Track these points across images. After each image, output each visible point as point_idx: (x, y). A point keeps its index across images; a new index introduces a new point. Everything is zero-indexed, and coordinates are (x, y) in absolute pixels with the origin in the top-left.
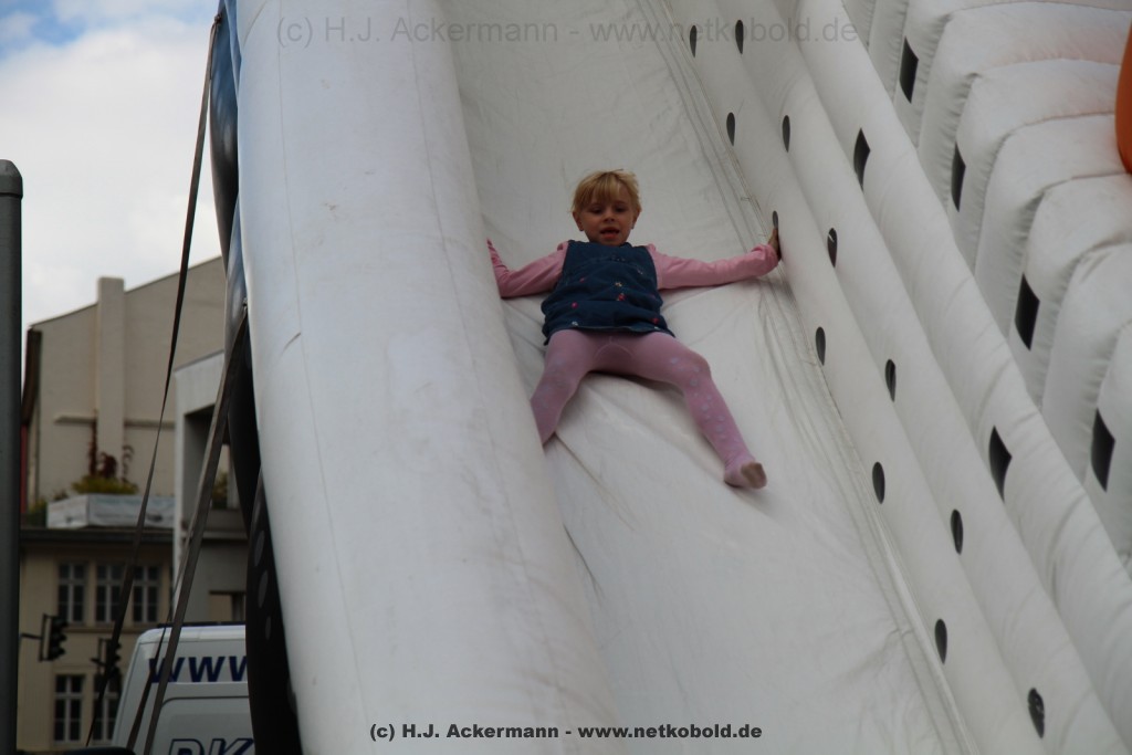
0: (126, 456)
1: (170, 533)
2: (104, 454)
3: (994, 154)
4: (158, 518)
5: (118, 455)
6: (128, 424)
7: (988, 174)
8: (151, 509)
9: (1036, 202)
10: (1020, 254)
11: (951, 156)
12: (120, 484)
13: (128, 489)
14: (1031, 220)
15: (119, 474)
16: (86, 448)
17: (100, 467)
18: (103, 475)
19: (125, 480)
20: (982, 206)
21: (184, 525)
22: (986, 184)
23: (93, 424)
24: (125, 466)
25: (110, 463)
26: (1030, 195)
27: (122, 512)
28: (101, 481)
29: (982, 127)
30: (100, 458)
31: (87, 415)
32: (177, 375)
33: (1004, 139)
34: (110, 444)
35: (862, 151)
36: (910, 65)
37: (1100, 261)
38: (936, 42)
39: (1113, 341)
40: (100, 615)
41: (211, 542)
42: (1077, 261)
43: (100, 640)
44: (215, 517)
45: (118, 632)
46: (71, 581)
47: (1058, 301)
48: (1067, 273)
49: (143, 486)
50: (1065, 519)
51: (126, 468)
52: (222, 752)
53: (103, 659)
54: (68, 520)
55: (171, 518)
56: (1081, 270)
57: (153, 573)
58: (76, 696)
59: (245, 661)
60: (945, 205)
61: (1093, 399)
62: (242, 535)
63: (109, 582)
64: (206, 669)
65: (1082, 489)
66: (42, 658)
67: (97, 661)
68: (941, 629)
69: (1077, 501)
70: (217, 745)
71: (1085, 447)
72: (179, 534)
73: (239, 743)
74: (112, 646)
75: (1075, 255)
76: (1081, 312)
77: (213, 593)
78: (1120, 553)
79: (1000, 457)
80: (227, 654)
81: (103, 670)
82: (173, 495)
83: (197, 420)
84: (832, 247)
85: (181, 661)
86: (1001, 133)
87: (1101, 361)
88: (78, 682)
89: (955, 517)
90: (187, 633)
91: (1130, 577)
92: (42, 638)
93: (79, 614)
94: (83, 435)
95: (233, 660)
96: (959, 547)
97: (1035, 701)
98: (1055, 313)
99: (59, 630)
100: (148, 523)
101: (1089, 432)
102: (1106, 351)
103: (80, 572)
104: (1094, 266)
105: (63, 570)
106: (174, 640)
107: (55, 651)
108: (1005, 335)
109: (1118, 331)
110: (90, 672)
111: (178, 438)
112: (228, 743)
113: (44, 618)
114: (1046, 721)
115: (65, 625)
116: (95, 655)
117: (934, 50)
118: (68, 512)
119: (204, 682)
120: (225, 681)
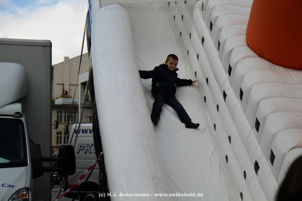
0: (70, 91)
1: (78, 105)
2: (65, 90)
3: (225, 42)
4: (76, 103)
5: (68, 90)
6: (70, 85)
7: (224, 45)
8: (75, 101)
9: (232, 51)
10: (229, 60)
11: (218, 42)
12: (68, 96)
13: (70, 97)
14: (231, 54)
16: (62, 89)
17: (65, 93)
18: (65, 94)
19: (69, 95)
20: (223, 51)
21: (81, 104)
22: (224, 47)
23: (63, 85)
24: (69, 93)
25: (67, 92)
26: (231, 49)
27: (69, 101)
28: (65, 95)
29: (224, 36)
30: (65, 91)
31: (62, 83)
32: (79, 75)
34: (67, 88)
35: (203, 40)
36: (211, 25)
37: (242, 61)
38: (216, 21)
39: (244, 75)
40: (65, 121)
41: (86, 107)
42: (238, 61)
43: (65, 126)
44: (87, 103)
45: (68, 124)
46: (60, 114)
47: (235, 68)
48: (237, 63)
49: (73, 97)
50: (235, 106)
51: (70, 93)
52: (88, 146)
53: (66, 129)
54: (59, 103)
55: (78, 103)
56: (239, 63)
57: (75, 113)
58: (61, 136)
59: (92, 130)
60: (217, 50)
61: (240, 85)
62: (92, 106)
63: (67, 115)
64: (85, 131)
65: (238, 101)
66: (54, 129)
67: (64, 129)
68: (215, 125)
69: (237, 103)
70: (87, 145)
71: (239, 94)
72: (80, 106)
73: (91, 145)
74: (67, 127)
75: (238, 60)
76: (239, 70)
77: (86, 117)
78: (244, 112)
79: (225, 95)
80: (89, 129)
81: (66, 131)
82: (78, 98)
83: (84, 84)
84: (198, 57)
85: (80, 130)
86: (226, 38)
87: (242, 79)
88: (61, 133)
89: (218, 105)
90: (82, 125)
91: (246, 116)
92: (54, 125)
93: (61, 120)
94: (61, 87)
95: (90, 130)
96: (218, 111)
97: (230, 137)
98: (234, 70)
99: (57, 123)
100: (74, 104)
101: (239, 91)
102: (243, 77)
103: (61, 112)
104: (241, 62)
105: (58, 112)
106: (79, 126)
107: (57, 127)
108: (226, 73)
109: (244, 74)
110: (63, 131)
111: (79, 88)
112: (89, 145)
113: (55, 121)
114: (231, 141)
115: (58, 122)
116: (64, 128)
117: (215, 22)
118: (59, 101)
119: (85, 134)
120: (88, 133)
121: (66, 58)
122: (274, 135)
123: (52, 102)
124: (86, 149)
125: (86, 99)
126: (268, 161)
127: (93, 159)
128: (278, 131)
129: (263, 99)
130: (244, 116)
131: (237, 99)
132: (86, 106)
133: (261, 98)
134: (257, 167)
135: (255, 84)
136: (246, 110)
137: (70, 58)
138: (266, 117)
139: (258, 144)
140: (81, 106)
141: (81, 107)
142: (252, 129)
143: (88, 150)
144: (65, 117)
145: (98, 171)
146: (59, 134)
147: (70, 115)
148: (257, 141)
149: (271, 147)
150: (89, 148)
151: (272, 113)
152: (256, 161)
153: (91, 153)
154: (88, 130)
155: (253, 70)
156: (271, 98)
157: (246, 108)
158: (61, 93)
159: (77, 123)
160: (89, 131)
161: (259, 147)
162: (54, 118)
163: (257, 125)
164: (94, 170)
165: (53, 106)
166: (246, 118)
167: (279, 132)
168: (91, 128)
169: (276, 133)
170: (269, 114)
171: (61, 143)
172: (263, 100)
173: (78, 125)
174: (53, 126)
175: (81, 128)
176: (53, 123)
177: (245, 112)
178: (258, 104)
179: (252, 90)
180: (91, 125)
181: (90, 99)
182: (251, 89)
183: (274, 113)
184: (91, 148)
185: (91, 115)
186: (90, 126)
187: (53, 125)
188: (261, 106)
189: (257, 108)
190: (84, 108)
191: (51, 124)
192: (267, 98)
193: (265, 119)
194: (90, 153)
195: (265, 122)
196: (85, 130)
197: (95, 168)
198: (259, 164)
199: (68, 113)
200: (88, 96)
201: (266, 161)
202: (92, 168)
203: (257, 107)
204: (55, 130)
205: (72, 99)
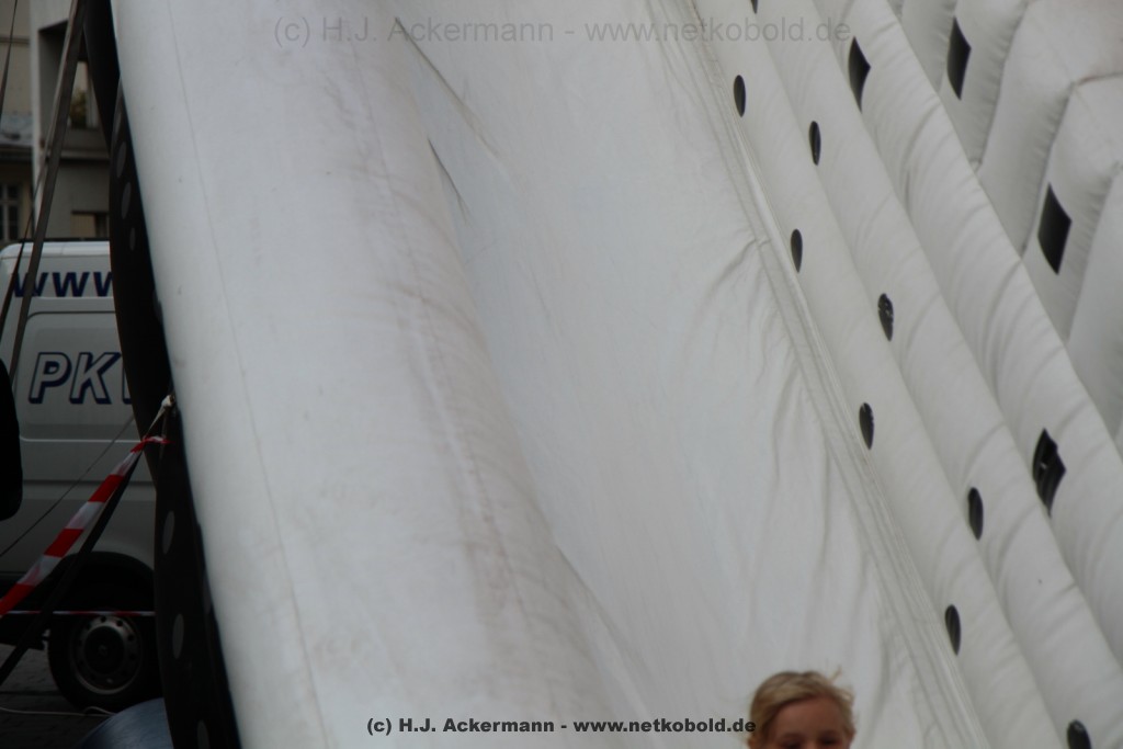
1: (28, 152)
52: (89, 365)
57: (14, 192)
59: (110, 276)
64: (70, 284)
70: (85, 358)
72: (38, 153)
73: (108, 358)
77: (76, 213)
80: (91, 270)
82: (29, 113)
83: (52, 35)
85: (44, 275)
90: (48, 248)
95: (97, 275)
106: (37, 253)
111: (33, 56)
112: (96, 356)
119: (69, 297)
120: (90, 297)
124: (81, 378)
125: (72, 120)
127: (122, 432)
140: (44, 152)
141: (45, 158)
143: (88, 384)
145: (150, 495)
150: (93, 373)
153: (106, 401)
154: (85, 275)
159: (22, 241)
160: (91, 280)
164: (130, 495)
168: (105, 267)
173: (29, 248)
180: (103, 248)
184: (105, 376)
185: (103, 204)
190: (56, 162)
194: (100, 401)
196: (71, 276)
197: (134, 478)
202: (111, 490)
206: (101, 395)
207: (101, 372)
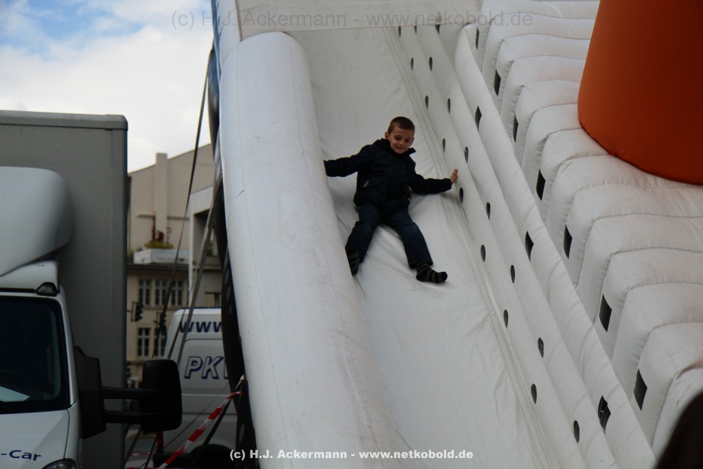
0: (168, 232)
1: (187, 266)
2: (158, 231)
3: (530, 119)
4: (182, 260)
5: (164, 231)
6: (169, 218)
7: (527, 127)
9: (545, 140)
10: (538, 161)
11: (513, 119)
12: (165, 244)
13: (169, 247)
14: (543, 147)
15: (165, 239)
16: (150, 229)
17: (157, 237)
18: (158, 241)
19: (168, 243)
20: (525, 141)
21: (194, 263)
22: (526, 131)
23: (154, 218)
25: (161, 235)
26: (544, 137)
27: (167, 257)
28: (157, 243)
29: (526, 107)
30: (157, 233)
31: (150, 213)
32: (191, 196)
33: (533, 113)
34: (161, 227)
35: (478, 115)
36: (498, 80)
37: (569, 165)
38: (508, 72)
39: (573, 198)
40: (157, 302)
41: (206, 271)
42: (560, 165)
43: (157, 313)
44: (209, 260)
45: (165, 309)
46: (145, 287)
47: (553, 181)
48: (556, 170)
49: (176, 245)
50: (554, 269)
51: (168, 238)
52: (210, 362)
53: (159, 321)
54: (143, 260)
55: (188, 260)
56: (561, 168)
57: (180, 284)
58: (147, 337)
59: (220, 323)
60: (511, 140)
61: (565, 221)
62: (219, 268)
63: (161, 288)
64: (203, 327)
65: (560, 258)
66: (132, 320)
67: (156, 322)
68: (506, 314)
69: (558, 263)
70: (208, 359)
71: (562, 240)
72: (191, 267)
73: (218, 359)
74: (163, 316)
75: (559, 162)
76: (561, 185)
77: (207, 293)
78: (573, 284)
79: (529, 244)
80: (212, 321)
81: (158, 326)
82: (188, 250)
83: (201, 217)
84: (466, 154)
85: (193, 323)
86: (533, 111)
87: (569, 206)
88: (147, 331)
89: (512, 268)
90: (196, 312)
91: (577, 293)
92: (132, 312)
93: (148, 301)
94: (149, 222)
95: (215, 323)
96: (513, 281)
97: (540, 342)
98: (551, 186)
99: (139, 308)
100: (178, 262)
101: (563, 234)
102: (570, 201)
103: (148, 283)
104: (567, 167)
105: (141, 282)
106: (191, 314)
107: (138, 318)
108: (533, 194)
109: (575, 194)
110: (153, 327)
111: (191, 225)
112: (213, 358)
113: (133, 303)
114: (544, 351)
115: (142, 306)
116: (155, 319)
117: (507, 75)
118: (143, 257)
119: (203, 333)
120: (211, 332)
121: (161, 157)
122: (644, 339)
123: (128, 258)
124: (207, 368)
125: (208, 253)
126: (630, 398)
127: (222, 391)
128: (654, 329)
129: (617, 253)
130: (575, 293)
131: (556, 254)
132: (206, 268)
133: (613, 252)
134: (604, 412)
135: (599, 218)
136: (578, 278)
137: (170, 156)
138: (625, 295)
139: (606, 359)
140: (194, 267)
141: (194, 270)
142: (593, 323)
143: (209, 370)
144: (157, 292)
145: (234, 419)
146: (144, 332)
147: (170, 289)
148: (603, 351)
149: (637, 365)
150: (212, 366)
151: (638, 285)
152: (602, 398)
154: (210, 323)
155: (594, 186)
156: (636, 250)
157: (580, 273)
158: (147, 237)
159: (184, 308)
160: (212, 325)
161: (610, 365)
162: (133, 296)
163: (606, 314)
164: (225, 419)
165: (131, 269)
166: (578, 298)
167: (656, 330)
168: (219, 320)
169: (650, 333)
170: (632, 289)
171: (147, 354)
172: (617, 255)
173: (187, 311)
174: (129, 315)
175: (194, 319)
176: (129, 307)
177: (576, 283)
178: (608, 266)
179: (593, 231)
180: (218, 312)
181: (215, 251)
182: (590, 229)
183: (643, 286)
184: (217, 367)
185: (219, 289)
186: (215, 314)
187: (129, 311)
188: (613, 269)
189: (605, 275)
190: (202, 271)
191: (125, 311)
192: (628, 251)
193: (622, 300)
194: (214, 378)
195: (622, 307)
196: (204, 324)
197: (228, 411)
198: (609, 406)
199: (164, 284)
200: (211, 245)
201: (626, 399)
202: (220, 413)
203: (604, 272)
204: (134, 323)
205: (175, 251)
206: (215, 375)
207: (215, 365)
